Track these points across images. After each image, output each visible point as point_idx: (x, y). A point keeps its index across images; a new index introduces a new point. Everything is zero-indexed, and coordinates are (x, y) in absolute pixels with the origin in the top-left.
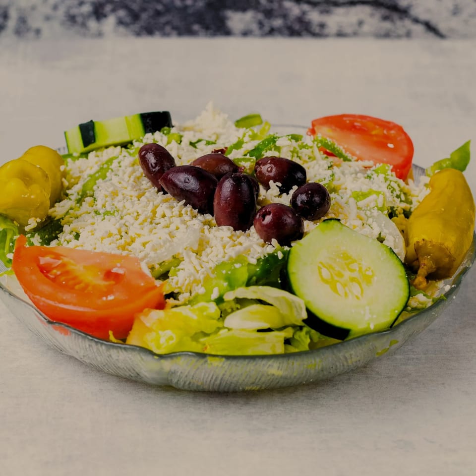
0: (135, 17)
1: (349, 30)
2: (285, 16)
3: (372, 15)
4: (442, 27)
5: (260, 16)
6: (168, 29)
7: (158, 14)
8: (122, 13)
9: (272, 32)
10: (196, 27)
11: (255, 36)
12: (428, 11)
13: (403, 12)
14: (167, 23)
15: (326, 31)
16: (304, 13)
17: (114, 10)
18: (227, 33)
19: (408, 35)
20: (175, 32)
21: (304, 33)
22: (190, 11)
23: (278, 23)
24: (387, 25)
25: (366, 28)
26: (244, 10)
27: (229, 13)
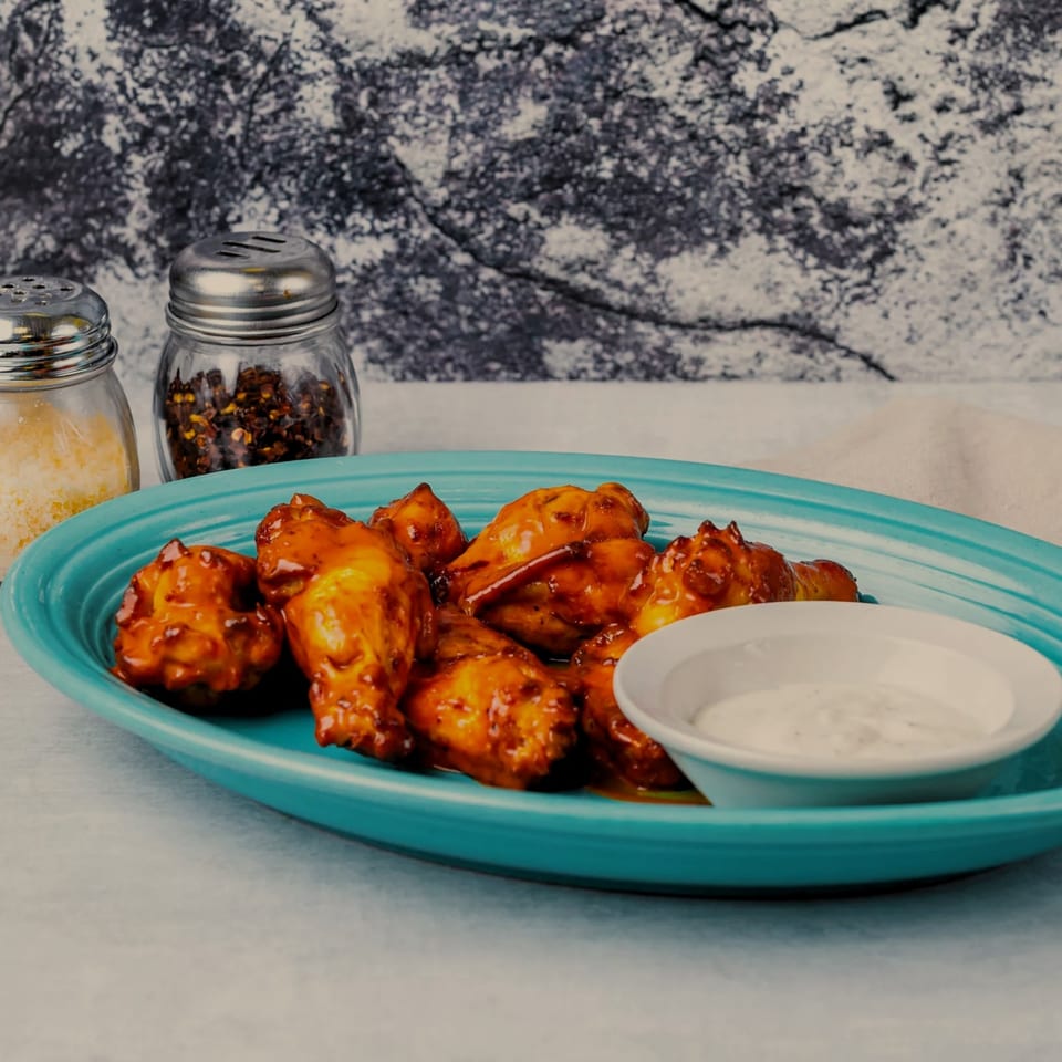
0: (397, 350)
1: (741, 370)
2: (637, 347)
3: (778, 345)
4: (890, 363)
5: (599, 347)
6: (449, 367)
7: (433, 344)
8: (374, 344)
9: (616, 372)
10: (495, 366)
11: (589, 379)
12: (867, 336)
13: (829, 340)
14: (449, 359)
15: (703, 371)
16: (669, 342)
17: (362, 340)
18: (546, 375)
19: (837, 375)
20: (459, 375)
21: (670, 376)
22: (485, 338)
23: (626, 357)
24: (802, 359)
25: (767, 365)
26: (572, 339)
27: (546, 343)
